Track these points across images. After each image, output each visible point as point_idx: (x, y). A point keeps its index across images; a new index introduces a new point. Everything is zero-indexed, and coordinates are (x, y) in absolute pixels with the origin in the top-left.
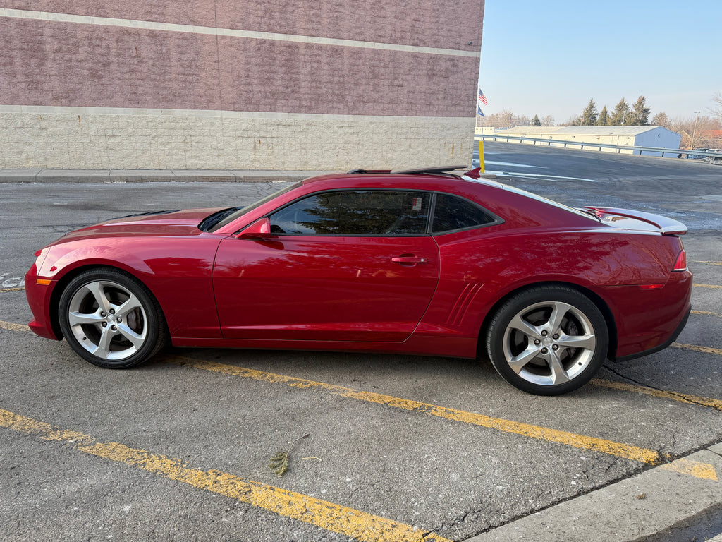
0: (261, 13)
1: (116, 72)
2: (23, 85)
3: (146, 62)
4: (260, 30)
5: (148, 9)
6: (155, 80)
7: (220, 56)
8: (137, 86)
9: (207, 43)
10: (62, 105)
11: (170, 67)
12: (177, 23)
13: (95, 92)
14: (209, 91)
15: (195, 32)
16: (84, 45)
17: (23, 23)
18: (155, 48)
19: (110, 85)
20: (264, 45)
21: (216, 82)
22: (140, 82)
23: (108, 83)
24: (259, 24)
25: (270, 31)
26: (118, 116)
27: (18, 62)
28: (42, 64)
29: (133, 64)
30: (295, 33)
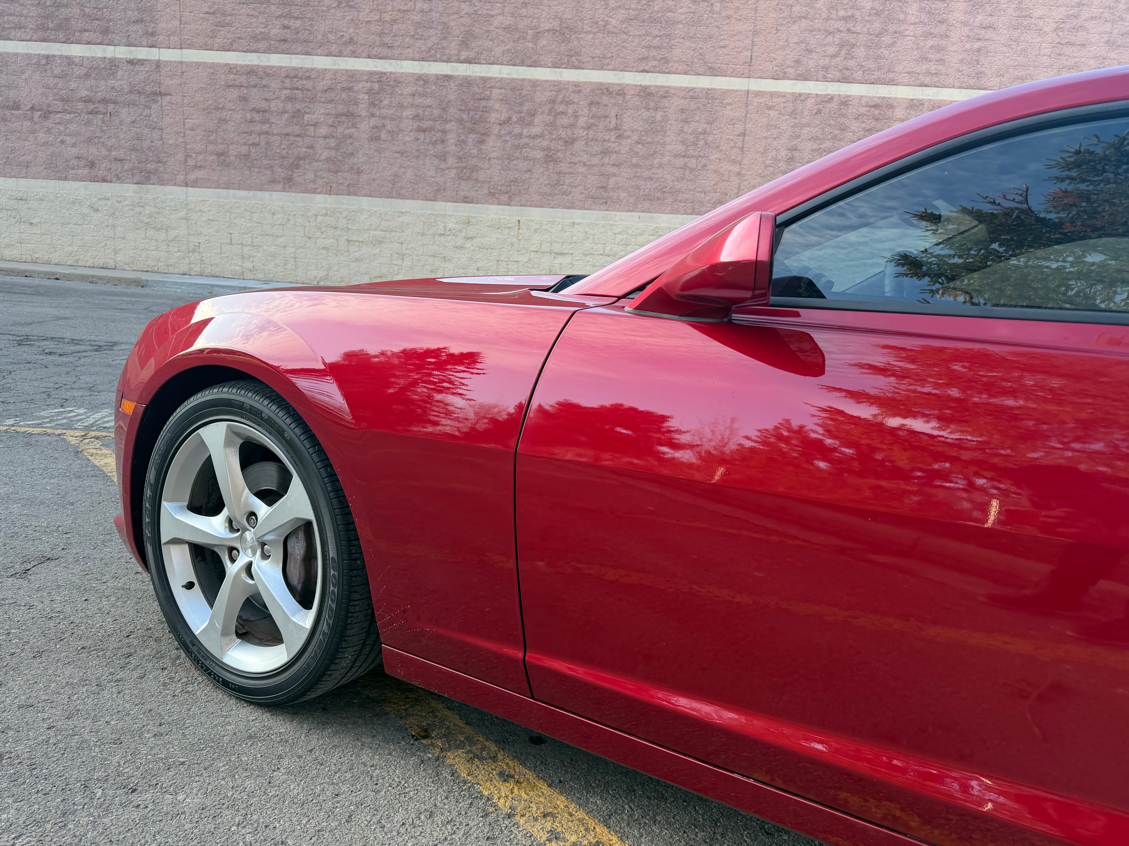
0: (832, 50)
1: (581, 153)
2: (453, 173)
3: (629, 137)
4: (825, 79)
5: (644, 52)
6: (637, 166)
7: (748, 126)
8: (609, 176)
9: (730, 104)
10: (499, 204)
11: (663, 144)
12: (685, 73)
13: (546, 185)
14: (720, 185)
15: (713, 87)
16: (542, 113)
17: (467, 82)
18: (645, 114)
19: (570, 173)
20: (828, 105)
21: (736, 169)
22: (615, 170)
23: (568, 170)
24: (826, 68)
25: (845, 80)
26: (574, 223)
27: (452, 139)
28: (482, 142)
29: (609, 141)
30: (892, 82)
